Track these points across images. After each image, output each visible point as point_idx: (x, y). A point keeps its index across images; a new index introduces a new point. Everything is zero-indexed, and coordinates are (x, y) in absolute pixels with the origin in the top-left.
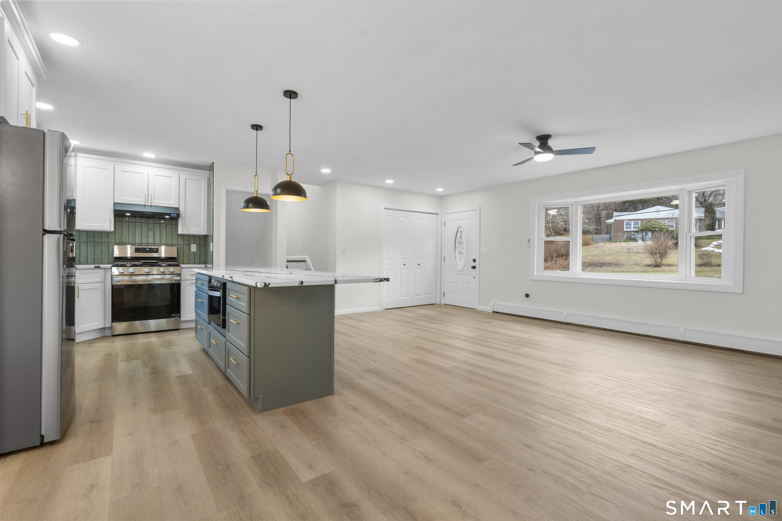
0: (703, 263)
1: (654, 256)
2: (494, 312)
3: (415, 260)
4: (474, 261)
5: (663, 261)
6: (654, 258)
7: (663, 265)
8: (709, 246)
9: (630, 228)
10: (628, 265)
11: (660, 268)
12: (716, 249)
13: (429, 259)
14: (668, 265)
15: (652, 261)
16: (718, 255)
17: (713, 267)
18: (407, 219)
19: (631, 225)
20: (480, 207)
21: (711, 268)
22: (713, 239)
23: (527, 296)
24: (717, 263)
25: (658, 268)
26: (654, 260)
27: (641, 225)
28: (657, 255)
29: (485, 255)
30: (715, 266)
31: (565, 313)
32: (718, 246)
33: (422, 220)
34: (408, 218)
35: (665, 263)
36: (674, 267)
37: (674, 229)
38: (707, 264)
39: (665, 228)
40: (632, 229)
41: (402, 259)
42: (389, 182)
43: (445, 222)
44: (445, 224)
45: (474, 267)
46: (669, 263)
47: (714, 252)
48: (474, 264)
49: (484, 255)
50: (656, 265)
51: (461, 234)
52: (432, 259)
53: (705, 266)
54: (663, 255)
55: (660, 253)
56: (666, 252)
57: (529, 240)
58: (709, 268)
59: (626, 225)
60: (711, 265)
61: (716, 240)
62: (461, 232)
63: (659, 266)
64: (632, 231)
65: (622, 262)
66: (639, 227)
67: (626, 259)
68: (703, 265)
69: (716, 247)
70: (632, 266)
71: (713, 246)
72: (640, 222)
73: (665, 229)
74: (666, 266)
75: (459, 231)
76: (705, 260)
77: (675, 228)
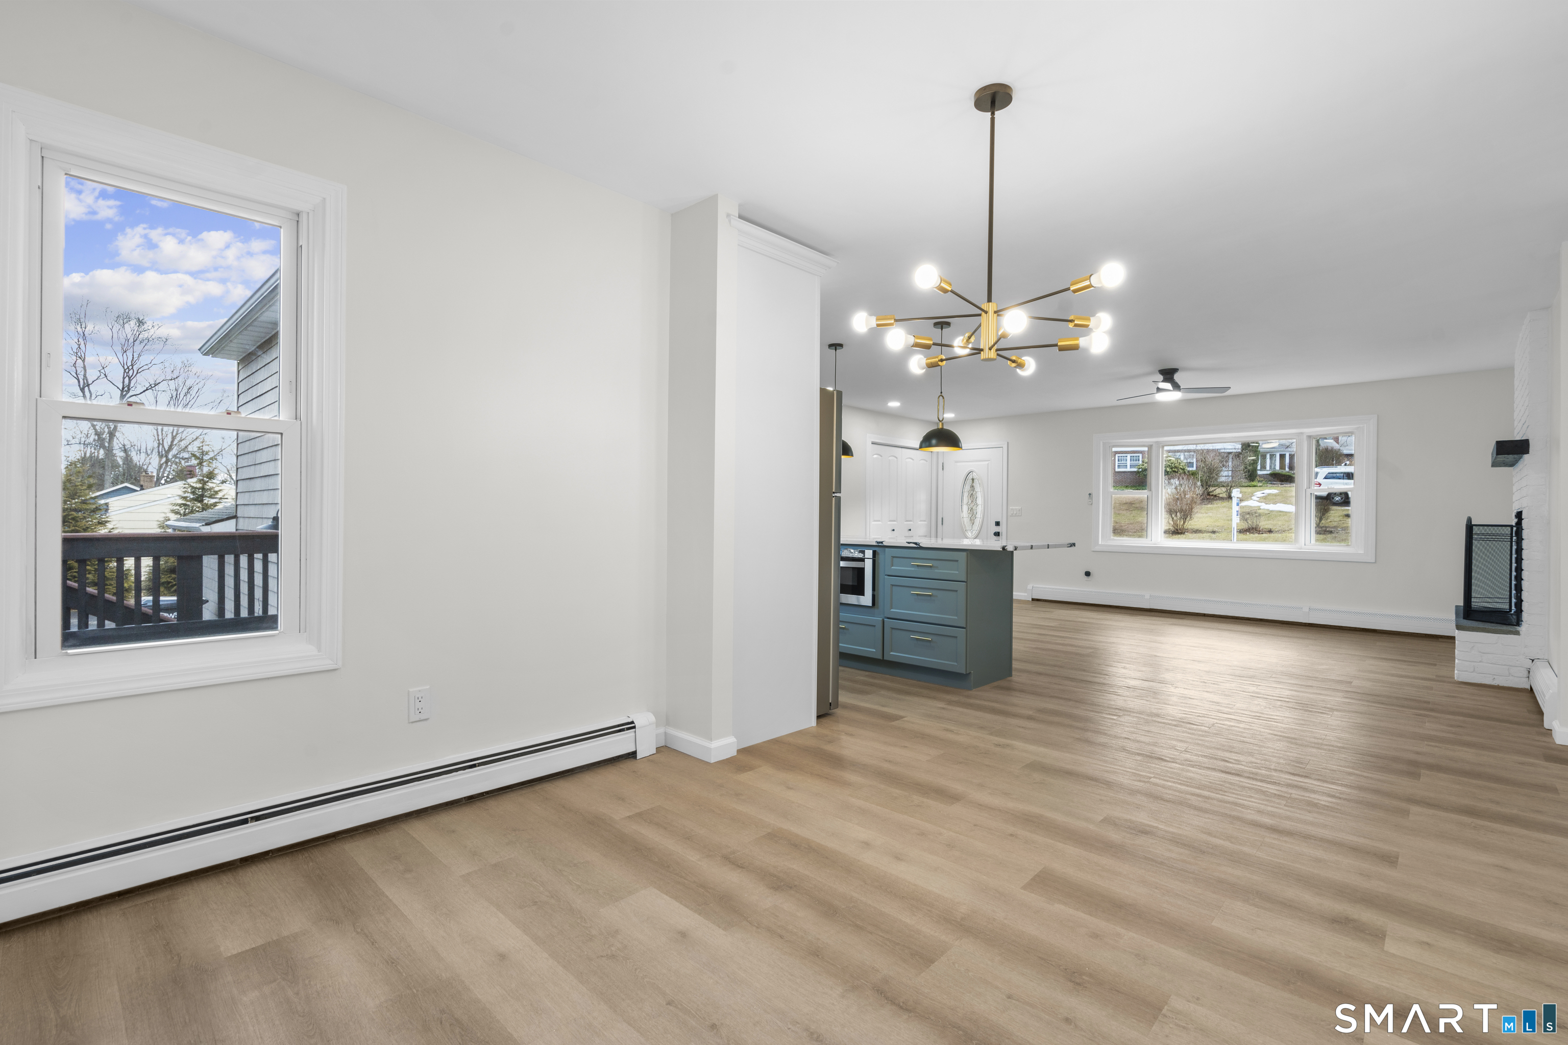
0: (1247, 527)
1: (1173, 516)
2: (1033, 600)
3: (905, 523)
4: (998, 524)
5: (1186, 524)
6: (1173, 518)
7: (1187, 531)
8: (1252, 499)
9: (1125, 467)
10: (1131, 530)
11: (1182, 535)
12: (1263, 504)
13: (921, 521)
14: (1194, 531)
15: (1170, 524)
16: (1267, 514)
17: (1262, 533)
18: (895, 459)
19: (1126, 460)
20: (1008, 443)
21: (1260, 535)
22: (1255, 486)
23: (1088, 574)
24: (1266, 527)
25: (1179, 535)
26: (1172, 523)
27: (1143, 462)
28: (1178, 514)
29: (1017, 515)
30: (1266, 532)
31: (1147, 597)
32: (1265, 499)
33: (913, 460)
34: (897, 458)
35: (1190, 527)
36: (1204, 534)
37: (1194, 468)
38: (1253, 528)
39: (1182, 467)
40: (1129, 469)
41: (890, 521)
42: (894, 404)
43: (943, 464)
44: (943, 467)
45: (997, 534)
46: (1195, 527)
47: (1260, 509)
48: (997, 529)
49: (1014, 515)
50: (1176, 531)
51: (973, 482)
52: (925, 521)
53: (1250, 533)
54: (1187, 514)
55: (1181, 511)
56: (1192, 509)
57: (1090, 494)
58: (1257, 535)
59: (1119, 460)
60: (1260, 531)
61: (1259, 488)
62: (973, 480)
63: (1181, 533)
64: (1129, 472)
65: (1121, 526)
66: (1139, 466)
67: (1126, 520)
68: (1247, 530)
69: (1262, 500)
70: (1139, 532)
71: (1258, 499)
72: (1141, 455)
73: (1181, 469)
74: (1192, 533)
75: (970, 477)
76: (1250, 523)
77: (1197, 468)
